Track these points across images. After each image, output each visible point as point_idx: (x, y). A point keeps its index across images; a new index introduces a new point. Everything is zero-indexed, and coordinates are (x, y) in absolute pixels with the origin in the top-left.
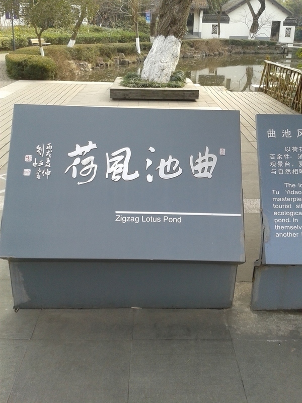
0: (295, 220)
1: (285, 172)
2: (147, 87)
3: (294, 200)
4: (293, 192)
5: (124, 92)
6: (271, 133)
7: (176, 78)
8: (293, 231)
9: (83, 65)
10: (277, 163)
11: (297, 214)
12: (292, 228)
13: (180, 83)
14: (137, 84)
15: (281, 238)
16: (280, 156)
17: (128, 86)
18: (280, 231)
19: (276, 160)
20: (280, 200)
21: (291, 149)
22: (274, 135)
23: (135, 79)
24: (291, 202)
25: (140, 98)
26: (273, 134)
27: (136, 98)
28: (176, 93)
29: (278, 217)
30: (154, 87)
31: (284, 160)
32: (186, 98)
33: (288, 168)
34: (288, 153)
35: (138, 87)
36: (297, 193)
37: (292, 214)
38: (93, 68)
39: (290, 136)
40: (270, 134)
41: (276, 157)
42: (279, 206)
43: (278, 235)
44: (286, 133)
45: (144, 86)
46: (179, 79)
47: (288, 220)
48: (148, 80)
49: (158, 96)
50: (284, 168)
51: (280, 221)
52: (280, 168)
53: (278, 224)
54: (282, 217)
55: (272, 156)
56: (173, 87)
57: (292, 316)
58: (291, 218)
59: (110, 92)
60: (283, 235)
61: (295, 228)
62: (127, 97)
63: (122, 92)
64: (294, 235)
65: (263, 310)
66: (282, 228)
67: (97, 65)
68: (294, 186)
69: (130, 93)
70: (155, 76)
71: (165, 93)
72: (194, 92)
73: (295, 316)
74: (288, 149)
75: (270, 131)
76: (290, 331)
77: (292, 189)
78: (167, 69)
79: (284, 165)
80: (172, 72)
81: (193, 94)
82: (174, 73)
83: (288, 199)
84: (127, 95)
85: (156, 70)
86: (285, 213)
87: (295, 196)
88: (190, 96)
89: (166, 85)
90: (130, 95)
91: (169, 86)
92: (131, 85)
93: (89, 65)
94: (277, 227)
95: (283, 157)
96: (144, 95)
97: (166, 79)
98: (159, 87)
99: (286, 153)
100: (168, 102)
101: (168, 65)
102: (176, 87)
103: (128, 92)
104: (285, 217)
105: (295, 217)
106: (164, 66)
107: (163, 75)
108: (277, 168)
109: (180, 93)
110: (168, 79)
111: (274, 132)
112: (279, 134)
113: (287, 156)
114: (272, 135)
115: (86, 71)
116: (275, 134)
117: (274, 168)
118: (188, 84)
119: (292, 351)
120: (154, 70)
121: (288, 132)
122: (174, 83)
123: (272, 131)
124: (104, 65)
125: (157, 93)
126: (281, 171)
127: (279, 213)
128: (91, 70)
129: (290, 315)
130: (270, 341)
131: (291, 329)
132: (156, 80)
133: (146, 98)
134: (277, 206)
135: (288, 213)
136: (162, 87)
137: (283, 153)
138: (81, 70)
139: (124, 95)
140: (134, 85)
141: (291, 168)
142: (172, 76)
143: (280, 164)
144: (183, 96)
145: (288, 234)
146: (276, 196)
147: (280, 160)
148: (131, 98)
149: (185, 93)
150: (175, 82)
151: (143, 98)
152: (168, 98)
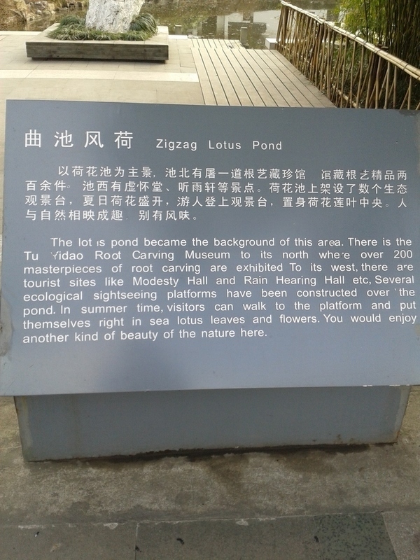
0: (64, 310)
1: (53, 215)
2: (87, 39)
3: (67, 270)
4: (66, 256)
5: (49, 48)
6: (33, 138)
7: (139, 26)
8: (58, 332)
9: (39, 5)
10: (39, 198)
11: (70, 297)
12: (56, 325)
13: (142, 34)
14: (72, 35)
15: (34, 344)
16: (46, 185)
17: (57, 38)
18: (32, 332)
19: (39, 192)
20: (39, 270)
21: (70, 170)
22: (38, 143)
23: (72, 28)
24: (61, 276)
25: (75, 56)
26: (35, 139)
27: (68, 56)
28: (133, 49)
29: (31, 305)
30: (99, 40)
31: (53, 193)
32: (148, 58)
33: (60, 208)
34: (64, 178)
35: (73, 40)
36: (74, 257)
37: (60, 298)
38: (57, 10)
39: (69, 144)
40: (31, 139)
41: (38, 186)
42: (34, 284)
43: (27, 340)
44: (62, 138)
45: (82, 37)
46: (144, 28)
47: (50, 311)
48: (94, 28)
49: (104, 54)
50: (52, 208)
51: (34, 312)
52: (44, 207)
53: (31, 318)
54: (38, 304)
55: (31, 185)
56: (129, 40)
57: (93, 471)
58: (57, 307)
59: (27, 48)
60: (38, 339)
61: (63, 324)
62: (55, 56)
63: (45, 48)
64: (60, 338)
65: (47, 460)
66: (37, 325)
67: (65, 6)
68: (69, 243)
69: (59, 49)
70: (104, 21)
71: (115, 49)
72: (161, 49)
73: (99, 471)
74: (63, 171)
75: (31, 134)
76: (74, 504)
77: (64, 249)
78: (124, 11)
79: (53, 201)
80: (134, 16)
81: (160, 51)
82: (138, 18)
83: (56, 270)
84: (55, 52)
85: (107, 12)
86: (46, 297)
87: (69, 263)
88: (154, 55)
89: (119, 36)
90: (60, 52)
91: (123, 37)
92: (62, 36)
93: (50, 5)
94: (26, 325)
95: (53, 187)
96: (81, 53)
97: (124, 27)
98: (107, 39)
99: (60, 178)
100: (120, 63)
101: (127, 5)
102: (134, 39)
103: (55, 48)
104: (46, 304)
105: (65, 303)
106: (118, 6)
107: (118, 21)
108: (39, 208)
109: (139, 49)
110: (127, 26)
111: (38, 137)
112: (48, 139)
113: (60, 184)
114: (33, 143)
115: (45, 15)
116: (40, 139)
117: (32, 208)
118: (159, 36)
119: (54, 548)
120: (104, 12)
121: (66, 137)
122: (134, 34)
123: (35, 134)
124: (76, 5)
125: (102, 49)
126: (45, 215)
127: (34, 298)
128: (53, 12)
129: (91, 469)
130: (22, 527)
131: (75, 500)
132: (107, 28)
133: (86, 57)
134: (31, 284)
135: (52, 297)
136: (112, 39)
137: (54, 177)
138: (36, 13)
139: (50, 52)
140: (67, 36)
141: (67, 208)
142: (133, 22)
143: (46, 200)
144: (144, 55)
145: (49, 338)
146: (31, 264)
147: (47, 192)
148: (61, 56)
149: (147, 49)
150: (134, 31)
151: (81, 56)
152: (121, 58)
